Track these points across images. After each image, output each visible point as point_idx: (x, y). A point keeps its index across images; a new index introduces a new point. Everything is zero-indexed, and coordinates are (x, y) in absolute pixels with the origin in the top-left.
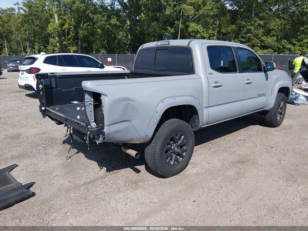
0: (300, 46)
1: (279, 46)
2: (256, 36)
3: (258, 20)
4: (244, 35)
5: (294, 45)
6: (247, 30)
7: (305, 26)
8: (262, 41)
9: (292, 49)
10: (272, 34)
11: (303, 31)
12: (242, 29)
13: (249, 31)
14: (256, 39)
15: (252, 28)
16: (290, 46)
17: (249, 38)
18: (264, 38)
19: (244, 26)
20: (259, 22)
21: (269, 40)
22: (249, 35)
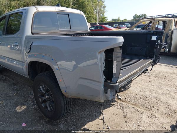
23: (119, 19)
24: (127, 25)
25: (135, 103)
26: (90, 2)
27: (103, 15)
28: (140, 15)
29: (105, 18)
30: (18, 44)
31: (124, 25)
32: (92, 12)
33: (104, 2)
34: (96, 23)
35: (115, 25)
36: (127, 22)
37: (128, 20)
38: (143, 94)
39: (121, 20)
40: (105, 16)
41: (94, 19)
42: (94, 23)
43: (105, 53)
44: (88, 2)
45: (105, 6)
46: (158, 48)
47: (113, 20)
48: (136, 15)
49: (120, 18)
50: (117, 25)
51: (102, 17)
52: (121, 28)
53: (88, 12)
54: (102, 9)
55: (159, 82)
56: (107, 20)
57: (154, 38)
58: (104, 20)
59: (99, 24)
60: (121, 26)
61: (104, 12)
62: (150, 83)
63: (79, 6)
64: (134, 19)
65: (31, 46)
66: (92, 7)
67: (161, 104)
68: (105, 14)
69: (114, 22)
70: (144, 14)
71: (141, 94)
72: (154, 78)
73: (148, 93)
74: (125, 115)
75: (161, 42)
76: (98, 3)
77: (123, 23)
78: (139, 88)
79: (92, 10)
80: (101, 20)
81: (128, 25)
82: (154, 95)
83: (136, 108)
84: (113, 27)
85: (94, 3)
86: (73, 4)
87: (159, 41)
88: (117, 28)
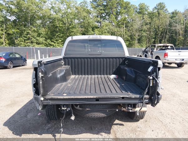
0: (58, 43)
1: (46, 43)
2: (33, 37)
3: (33, 27)
4: (26, 36)
5: (55, 43)
6: (27, 32)
7: (58, 33)
8: (37, 40)
9: (54, 45)
10: (41, 36)
11: (57, 35)
12: (23, 32)
13: (28, 33)
14: (33, 38)
15: (30, 32)
16: (52, 43)
17: (29, 38)
18: (38, 38)
19: (25, 30)
20: (34, 29)
21: (41, 40)
22: (29, 36)
46: (154, 82)
57: (150, 69)
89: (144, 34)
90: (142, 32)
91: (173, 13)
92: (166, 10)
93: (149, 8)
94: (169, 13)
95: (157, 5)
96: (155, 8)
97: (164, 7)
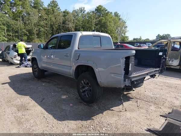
23: (140, 39)
24: (148, 44)
25: (147, 100)
26: (112, 22)
27: (124, 34)
28: (163, 35)
29: (126, 37)
30: (68, 55)
31: (146, 44)
32: (113, 31)
33: (125, 23)
34: (117, 42)
35: (137, 45)
36: (149, 42)
37: (150, 40)
38: (155, 96)
39: (143, 40)
40: (127, 36)
41: (115, 38)
42: (115, 42)
43: (125, 58)
44: (110, 22)
45: (127, 27)
46: (164, 60)
47: (134, 39)
48: (159, 35)
49: (142, 38)
50: (139, 44)
51: (123, 36)
52: (142, 47)
53: (110, 32)
54: (123, 29)
55: (169, 90)
56: (129, 40)
57: (161, 54)
58: (126, 39)
59: (120, 43)
60: (143, 46)
61: (126, 32)
62: (161, 90)
63: (101, 26)
64: (156, 39)
65: (79, 56)
66: (114, 27)
67: (167, 102)
68: (126, 34)
69: (135, 41)
70: (168, 35)
71: (152, 96)
72: (166, 87)
73: (158, 96)
74: (138, 105)
75: (166, 57)
76: (120, 24)
77: (145, 42)
78: (152, 92)
79: (114, 30)
80: (122, 39)
81: (150, 44)
82: (163, 97)
83: (147, 103)
84: (134, 46)
85: (116, 23)
86: (95, 25)
87: (164, 56)
88: (138, 47)
89: (42, 29)
90: (40, 27)
91: (64, 12)
92: (59, 8)
93: (43, 3)
94: (62, 12)
95: (51, 2)
96: (49, 5)
97: (57, 5)
